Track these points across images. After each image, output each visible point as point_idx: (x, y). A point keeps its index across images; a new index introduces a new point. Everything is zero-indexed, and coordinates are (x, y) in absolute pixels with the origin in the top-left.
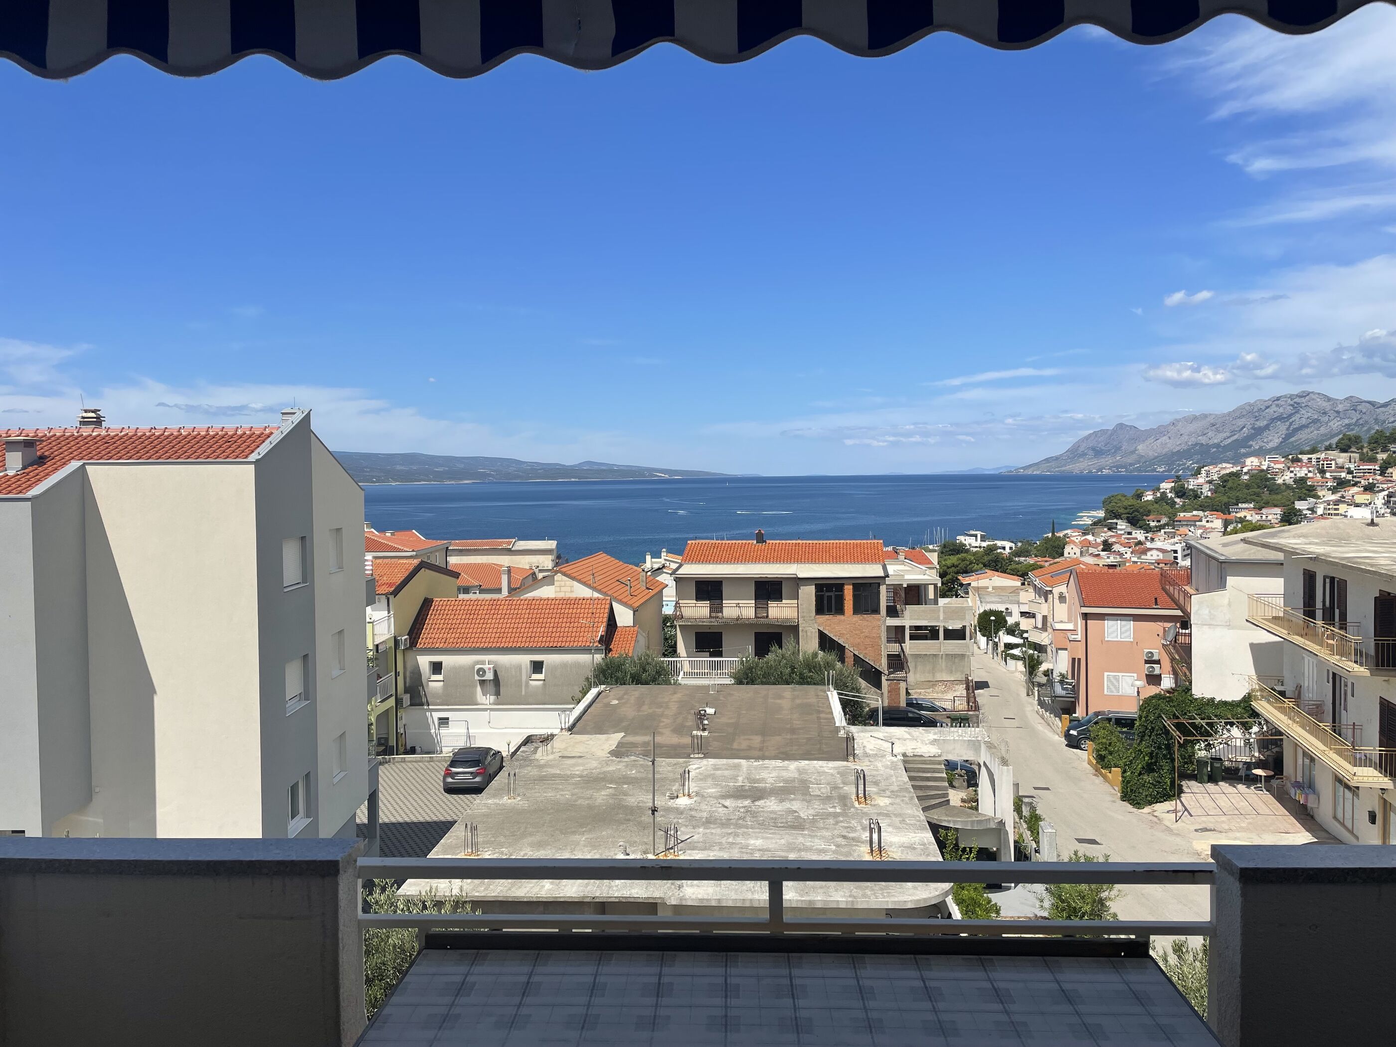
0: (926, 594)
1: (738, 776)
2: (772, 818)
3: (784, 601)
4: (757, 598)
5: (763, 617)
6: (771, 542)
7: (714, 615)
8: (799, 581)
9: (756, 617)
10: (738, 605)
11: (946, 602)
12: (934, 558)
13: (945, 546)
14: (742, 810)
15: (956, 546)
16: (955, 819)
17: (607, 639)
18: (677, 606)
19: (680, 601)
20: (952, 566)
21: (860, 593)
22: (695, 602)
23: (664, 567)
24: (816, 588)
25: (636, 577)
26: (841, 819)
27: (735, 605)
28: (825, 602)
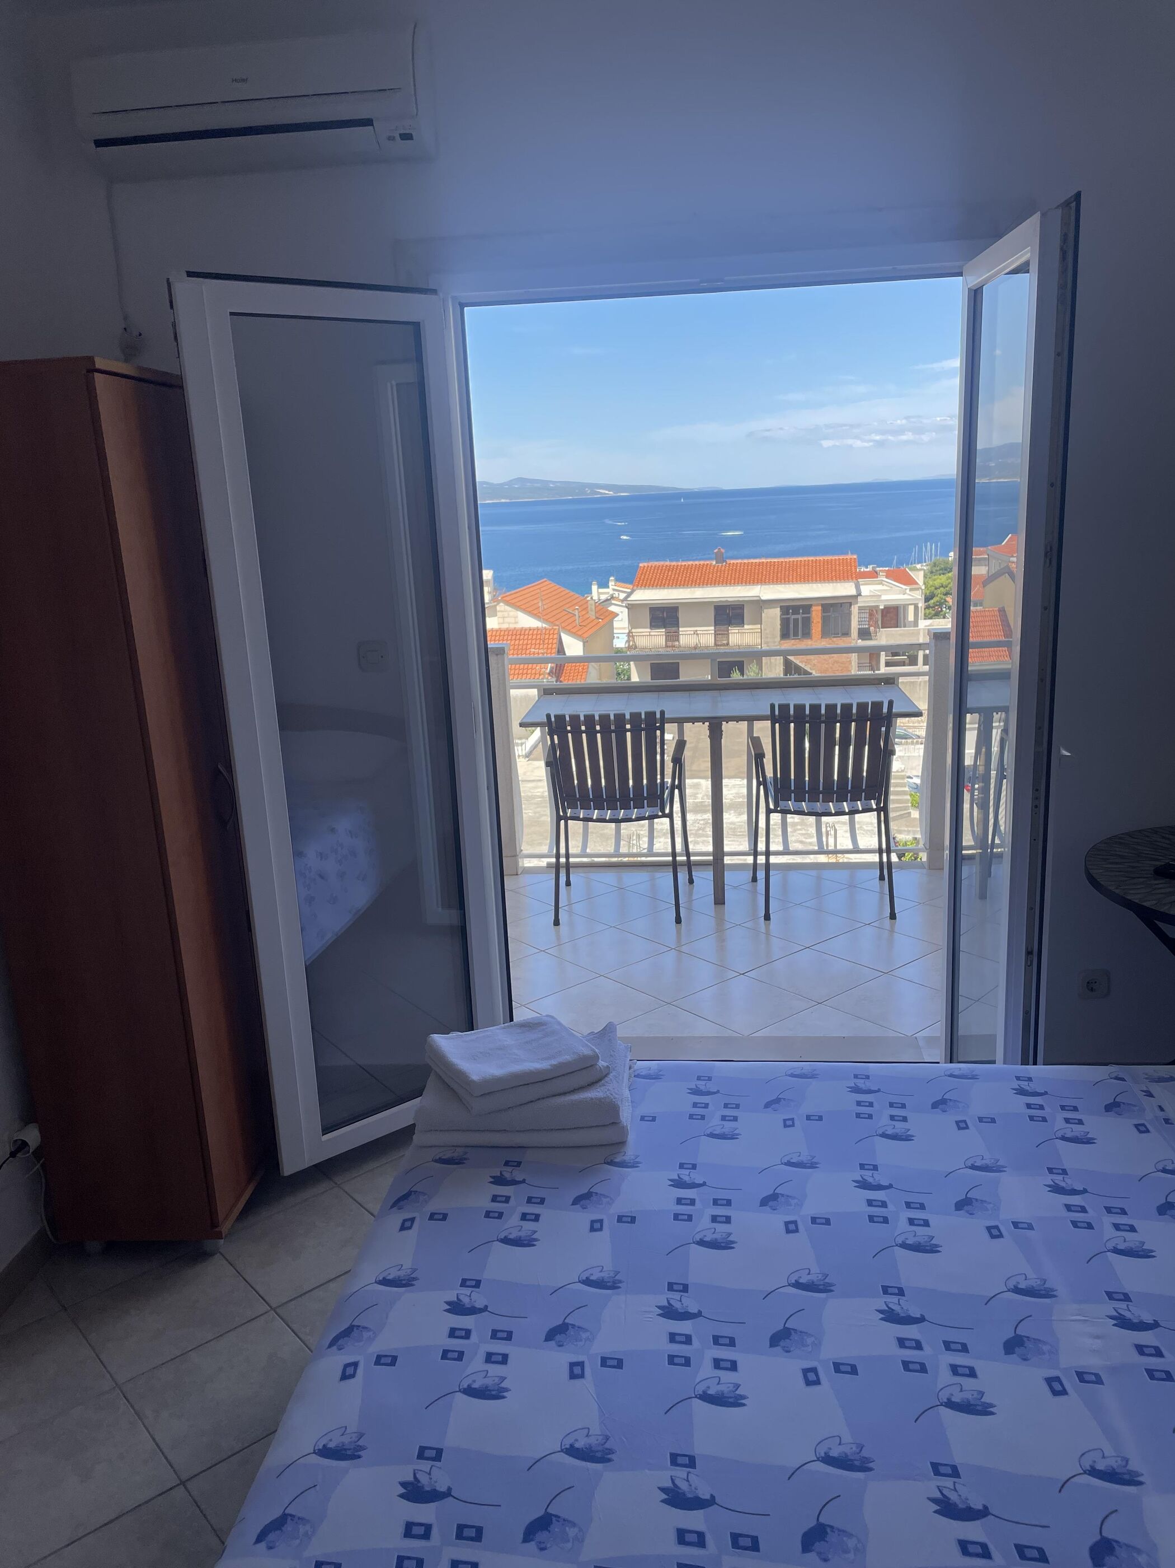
0: (905, 617)
1: (698, 794)
2: (731, 828)
3: (746, 627)
4: (717, 623)
5: (724, 645)
6: (732, 561)
7: (669, 643)
8: (761, 605)
9: (716, 644)
10: (695, 633)
11: (927, 624)
12: (919, 577)
13: (935, 565)
14: (702, 822)
15: (948, 563)
16: (914, 829)
17: (557, 671)
18: (630, 635)
19: (633, 630)
20: (940, 587)
21: (829, 614)
22: (649, 630)
23: (612, 597)
24: (781, 609)
25: (585, 606)
26: (799, 827)
27: (693, 632)
28: (791, 626)
